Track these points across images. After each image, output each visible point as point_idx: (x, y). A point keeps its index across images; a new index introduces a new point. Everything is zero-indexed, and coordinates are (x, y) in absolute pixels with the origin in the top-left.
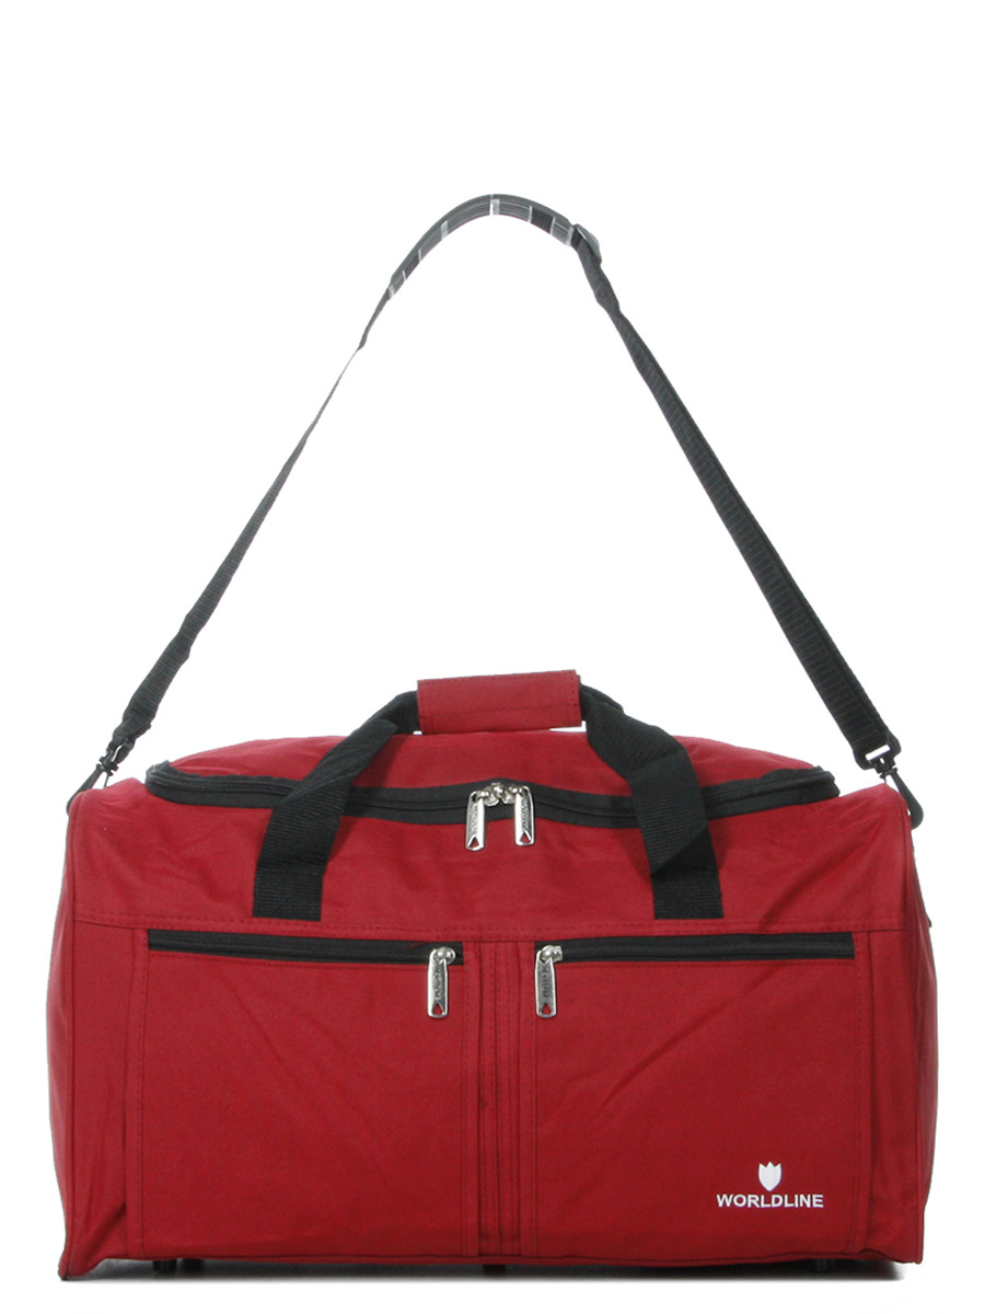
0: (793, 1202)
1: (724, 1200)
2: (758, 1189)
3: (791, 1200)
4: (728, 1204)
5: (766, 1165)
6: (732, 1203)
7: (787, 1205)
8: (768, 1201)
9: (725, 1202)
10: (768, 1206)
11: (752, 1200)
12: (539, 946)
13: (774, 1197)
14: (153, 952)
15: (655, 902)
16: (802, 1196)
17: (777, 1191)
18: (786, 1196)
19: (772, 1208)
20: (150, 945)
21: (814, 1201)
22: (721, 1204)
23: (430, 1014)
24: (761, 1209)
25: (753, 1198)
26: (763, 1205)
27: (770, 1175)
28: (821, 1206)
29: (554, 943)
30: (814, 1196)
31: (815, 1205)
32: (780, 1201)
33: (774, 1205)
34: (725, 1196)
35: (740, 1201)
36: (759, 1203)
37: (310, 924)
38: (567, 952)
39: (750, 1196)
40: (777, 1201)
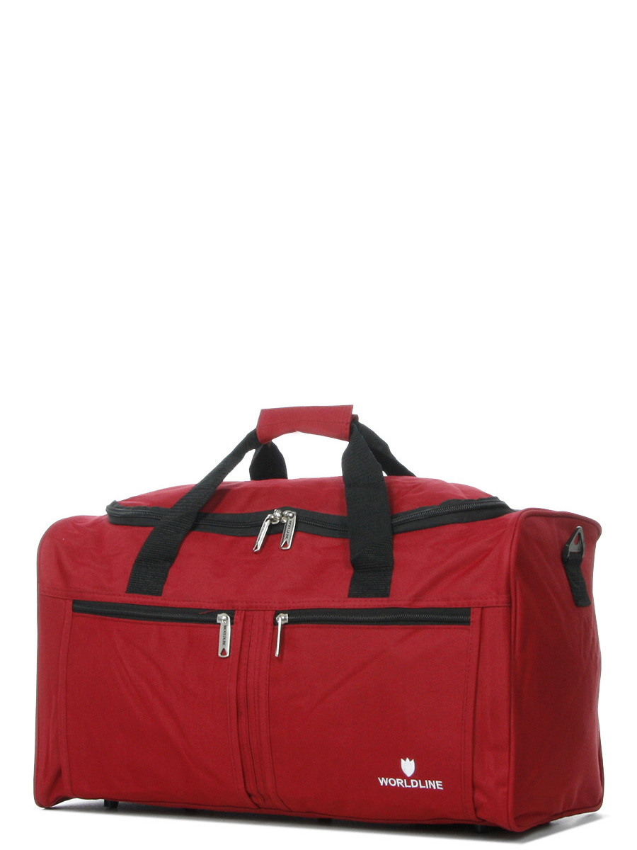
0: (425, 785)
1: (383, 781)
2: (403, 776)
3: (423, 784)
4: (386, 784)
5: (405, 760)
6: (388, 783)
7: (421, 787)
8: (409, 783)
9: (384, 783)
10: (410, 786)
11: (399, 782)
12: (277, 613)
13: (412, 781)
14: (75, 614)
15: (350, 586)
16: (429, 781)
17: (413, 777)
18: (420, 781)
19: (411, 788)
20: (74, 610)
21: (436, 785)
22: (382, 784)
23: (220, 655)
24: (405, 788)
25: (400, 781)
26: (406, 786)
27: (408, 766)
28: (442, 788)
29: (284, 612)
30: (437, 782)
31: (438, 788)
32: (416, 784)
33: (413, 786)
34: (383, 778)
35: (392, 782)
36: (404, 784)
37: (154, 597)
38: (290, 618)
39: (398, 780)
40: (415, 784)
